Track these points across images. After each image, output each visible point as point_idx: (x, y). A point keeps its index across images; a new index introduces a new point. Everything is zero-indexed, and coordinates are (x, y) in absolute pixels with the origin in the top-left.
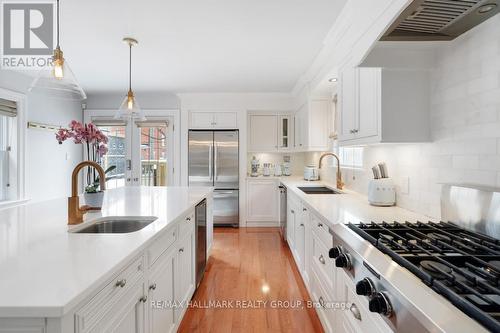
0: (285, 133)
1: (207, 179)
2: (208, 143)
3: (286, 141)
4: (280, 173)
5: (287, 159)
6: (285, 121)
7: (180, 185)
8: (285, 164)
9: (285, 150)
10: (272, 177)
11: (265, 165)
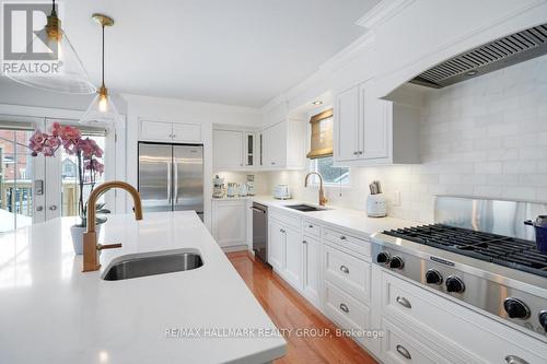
0: (250, 151)
1: (165, 202)
2: (167, 160)
3: (250, 159)
4: (245, 192)
5: (250, 178)
6: (250, 138)
7: (126, 212)
8: (249, 183)
9: (250, 169)
10: (236, 197)
11: (229, 185)
